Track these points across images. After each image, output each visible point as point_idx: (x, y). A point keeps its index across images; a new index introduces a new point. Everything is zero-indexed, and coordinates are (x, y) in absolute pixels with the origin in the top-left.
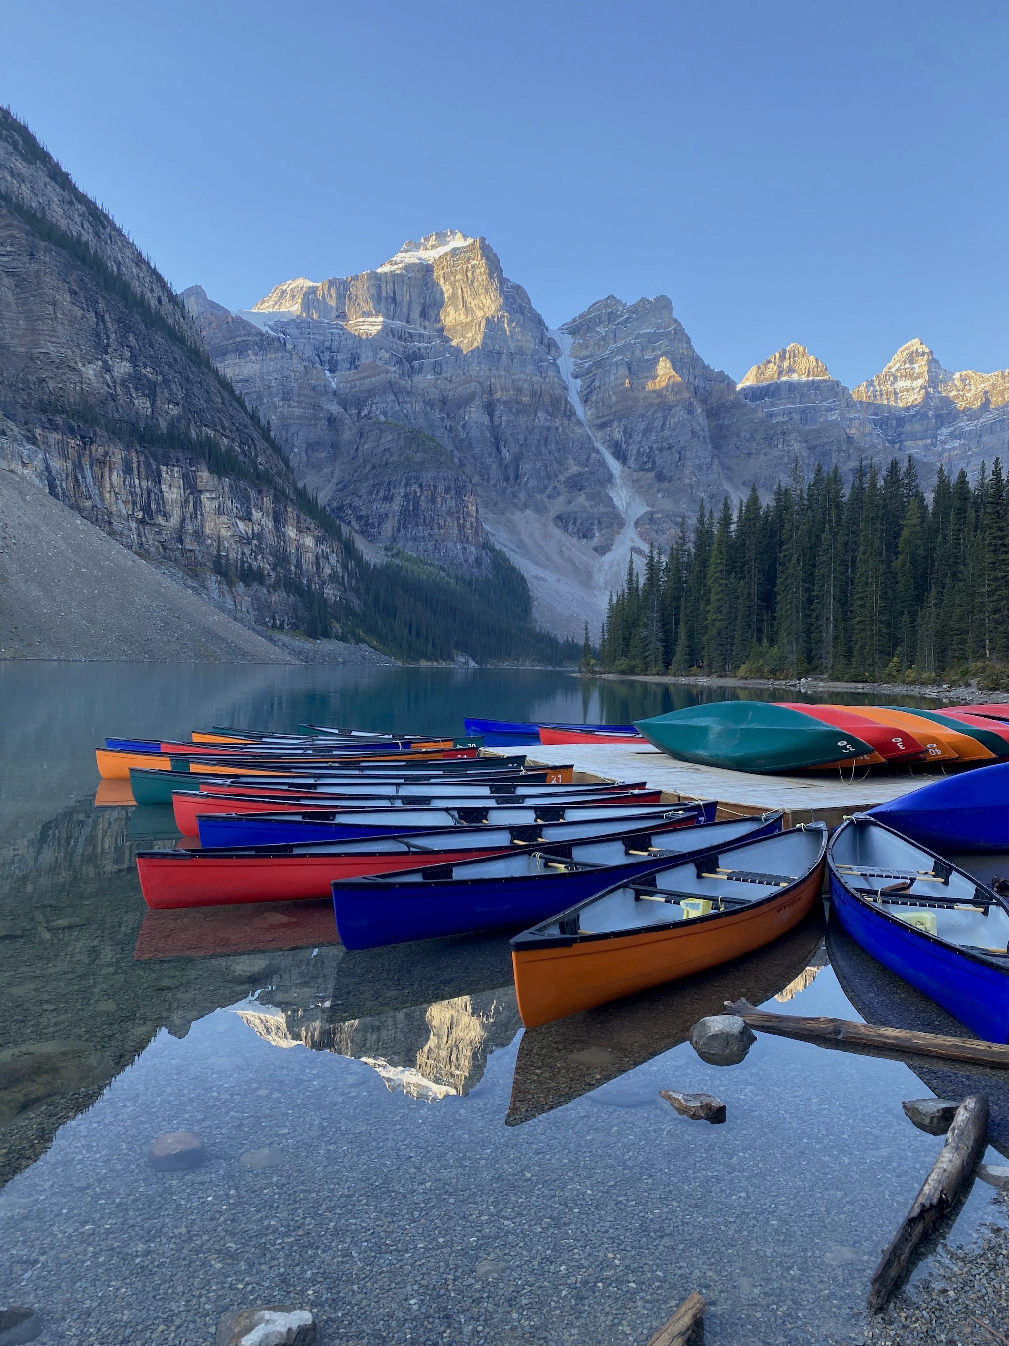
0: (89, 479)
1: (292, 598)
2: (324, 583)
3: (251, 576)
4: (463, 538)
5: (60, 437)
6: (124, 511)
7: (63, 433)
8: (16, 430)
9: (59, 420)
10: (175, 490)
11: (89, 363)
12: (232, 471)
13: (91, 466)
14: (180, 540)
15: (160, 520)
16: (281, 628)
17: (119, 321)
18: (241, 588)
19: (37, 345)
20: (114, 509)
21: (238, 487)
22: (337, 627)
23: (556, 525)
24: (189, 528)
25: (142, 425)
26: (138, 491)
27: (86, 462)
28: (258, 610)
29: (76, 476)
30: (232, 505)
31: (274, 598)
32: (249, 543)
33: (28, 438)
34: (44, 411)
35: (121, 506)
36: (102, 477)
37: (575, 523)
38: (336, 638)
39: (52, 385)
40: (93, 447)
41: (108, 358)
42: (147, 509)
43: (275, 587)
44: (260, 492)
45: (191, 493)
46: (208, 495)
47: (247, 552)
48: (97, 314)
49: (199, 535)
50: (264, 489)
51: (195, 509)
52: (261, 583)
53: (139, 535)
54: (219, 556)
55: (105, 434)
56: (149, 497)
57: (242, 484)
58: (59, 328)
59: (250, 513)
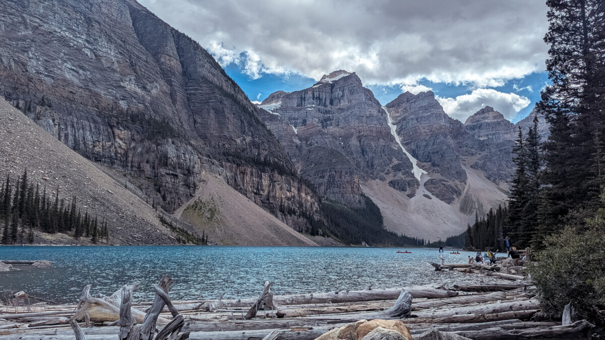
0: (239, 179)
1: (305, 220)
2: (314, 213)
3: (291, 212)
4: (353, 192)
5: (230, 164)
6: (250, 190)
7: (231, 163)
8: (217, 163)
9: (230, 158)
10: (266, 181)
11: (239, 137)
12: (285, 173)
13: (240, 174)
14: (268, 199)
15: (261, 193)
16: (302, 232)
17: (248, 123)
18: (289, 217)
19: (223, 132)
20: (247, 189)
21: (287, 179)
22: (320, 231)
23: (390, 185)
24: (271, 194)
25: (256, 158)
26: (255, 182)
27: (238, 172)
28: (294, 225)
29: (235, 178)
30: (285, 186)
31: (299, 220)
32: (291, 200)
33: (220, 165)
34: (225, 156)
35: (250, 188)
36: (243, 178)
37: (398, 185)
38: (321, 235)
39: (227, 146)
40: (240, 167)
41: (244, 135)
42: (257, 189)
43: (299, 216)
44: (293, 180)
45: (272, 182)
46: (277, 183)
47: (290, 203)
48: (241, 121)
49: (274, 197)
50: (295, 179)
51: (273, 188)
52: (295, 214)
53: (255, 198)
54: (281, 205)
55: (245, 163)
56: (258, 184)
57: (288, 178)
58: (230, 126)
59: (291, 189)
